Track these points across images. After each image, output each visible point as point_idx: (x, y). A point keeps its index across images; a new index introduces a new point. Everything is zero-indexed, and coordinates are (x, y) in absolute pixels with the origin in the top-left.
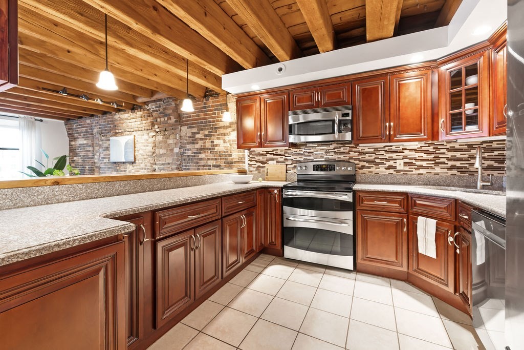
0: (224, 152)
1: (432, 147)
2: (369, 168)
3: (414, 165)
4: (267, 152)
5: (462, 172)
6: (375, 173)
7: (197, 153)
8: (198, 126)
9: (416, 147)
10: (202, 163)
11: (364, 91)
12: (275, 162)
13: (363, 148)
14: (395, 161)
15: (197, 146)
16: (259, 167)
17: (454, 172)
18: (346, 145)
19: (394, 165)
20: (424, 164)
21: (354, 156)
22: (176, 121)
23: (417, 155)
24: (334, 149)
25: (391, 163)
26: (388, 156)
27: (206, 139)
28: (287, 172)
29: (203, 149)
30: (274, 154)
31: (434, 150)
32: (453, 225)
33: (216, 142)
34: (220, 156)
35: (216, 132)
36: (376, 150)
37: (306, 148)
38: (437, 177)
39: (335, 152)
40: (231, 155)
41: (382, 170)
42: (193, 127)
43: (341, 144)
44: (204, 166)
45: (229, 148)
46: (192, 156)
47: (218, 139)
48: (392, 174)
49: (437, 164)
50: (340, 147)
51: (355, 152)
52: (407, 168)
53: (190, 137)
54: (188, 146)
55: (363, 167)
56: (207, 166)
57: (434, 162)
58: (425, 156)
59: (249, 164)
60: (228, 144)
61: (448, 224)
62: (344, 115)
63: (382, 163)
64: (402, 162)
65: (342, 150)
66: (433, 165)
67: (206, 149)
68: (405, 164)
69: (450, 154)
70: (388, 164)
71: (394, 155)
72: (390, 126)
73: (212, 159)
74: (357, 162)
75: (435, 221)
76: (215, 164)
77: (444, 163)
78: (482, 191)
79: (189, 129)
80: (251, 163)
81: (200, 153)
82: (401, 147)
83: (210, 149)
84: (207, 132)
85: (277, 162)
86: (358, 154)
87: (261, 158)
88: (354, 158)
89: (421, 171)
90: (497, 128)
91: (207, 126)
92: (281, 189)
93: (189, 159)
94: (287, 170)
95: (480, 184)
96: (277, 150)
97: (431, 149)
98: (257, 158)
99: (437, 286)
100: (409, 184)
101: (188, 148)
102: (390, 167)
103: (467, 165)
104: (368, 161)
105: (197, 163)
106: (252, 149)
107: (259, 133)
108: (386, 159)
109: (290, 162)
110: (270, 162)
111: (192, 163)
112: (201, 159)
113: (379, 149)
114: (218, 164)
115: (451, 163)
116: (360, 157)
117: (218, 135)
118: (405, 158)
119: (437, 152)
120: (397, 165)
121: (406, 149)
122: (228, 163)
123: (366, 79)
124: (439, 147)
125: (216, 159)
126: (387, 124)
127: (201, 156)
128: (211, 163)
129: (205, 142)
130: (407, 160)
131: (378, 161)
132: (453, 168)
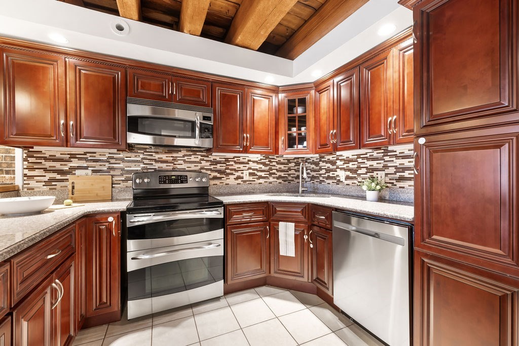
1: (267, 160)
2: (220, 178)
3: (256, 175)
4: (73, 156)
5: (285, 181)
6: (226, 184)
9: (257, 160)
11: (224, 96)
12: (89, 172)
13: (215, 157)
14: (242, 172)
16: (52, 180)
17: (280, 181)
18: (198, 153)
19: (241, 175)
20: (263, 174)
21: (206, 166)
23: (258, 166)
24: (184, 156)
25: (239, 174)
26: (236, 166)
28: (112, 187)
30: (86, 160)
31: (269, 163)
32: (307, 225)
36: (227, 160)
37: (145, 153)
38: (271, 185)
39: (184, 161)
41: (231, 180)
43: (192, 151)
48: (240, 184)
49: (271, 174)
50: (190, 155)
51: (207, 161)
52: (251, 178)
55: (215, 178)
57: (268, 173)
58: (263, 168)
61: (304, 225)
62: (205, 118)
63: (232, 174)
64: (247, 172)
65: (193, 158)
66: (268, 176)
68: (250, 174)
69: (278, 166)
70: (237, 174)
71: (241, 166)
72: (247, 137)
74: (209, 172)
75: (293, 224)
77: (274, 174)
78: (303, 195)
80: (30, 173)
82: (247, 159)
85: (94, 171)
86: (210, 163)
87: (57, 165)
88: (205, 168)
89: (262, 181)
90: (319, 148)
92: (122, 215)
94: (112, 184)
95: (301, 189)
96: (95, 153)
97: (267, 161)
98: (48, 164)
99: (295, 280)
100: (253, 193)
102: (238, 178)
103: (287, 175)
104: (219, 172)
106: (36, 148)
107: (62, 122)
108: (235, 170)
109: (118, 172)
110: (78, 172)
113: (229, 160)
115: (279, 174)
116: (212, 167)
118: (250, 168)
119: (271, 164)
120: (244, 175)
121: (250, 161)
123: (225, 84)
124: (272, 160)
126: (245, 135)
130: (251, 171)
131: (228, 171)
132: (280, 177)
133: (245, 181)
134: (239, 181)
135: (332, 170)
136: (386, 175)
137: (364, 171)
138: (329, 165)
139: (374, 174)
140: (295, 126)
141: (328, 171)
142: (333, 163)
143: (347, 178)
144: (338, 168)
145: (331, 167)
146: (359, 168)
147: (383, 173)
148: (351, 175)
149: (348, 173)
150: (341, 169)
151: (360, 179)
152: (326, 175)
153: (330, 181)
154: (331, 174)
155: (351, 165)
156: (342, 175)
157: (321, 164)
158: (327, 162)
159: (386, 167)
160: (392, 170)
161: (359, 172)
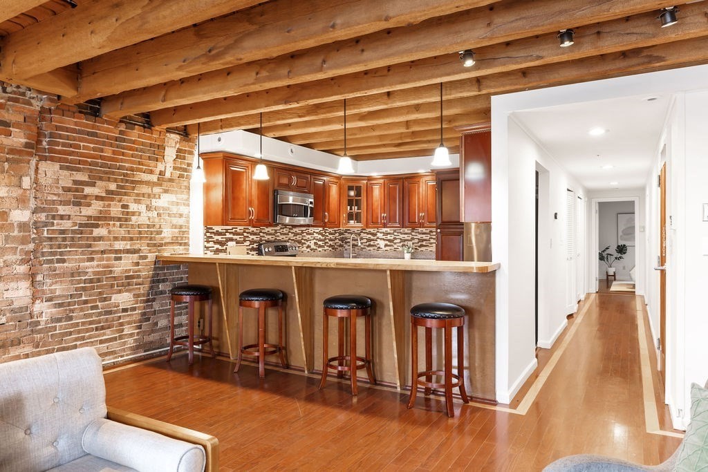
0: (148, 226)
4: (227, 231)
7: (86, 225)
8: (91, 171)
10: (101, 246)
15: (87, 211)
22: (27, 145)
26: (307, 237)
27: (112, 200)
29: (102, 218)
33: (133, 207)
34: (140, 233)
35: (133, 188)
40: (159, 233)
42: (78, 170)
44: (103, 252)
45: (157, 220)
46: (74, 232)
47: (138, 202)
49: (325, 243)
52: (315, 247)
53: (68, 190)
54: (62, 210)
56: (111, 252)
58: (322, 238)
59: (205, 247)
60: (155, 213)
63: (305, 244)
67: (113, 219)
68: (315, 244)
71: (310, 237)
73: (124, 239)
76: (128, 247)
79: (66, 173)
81: (97, 226)
82: (313, 230)
83: (119, 219)
84: (113, 187)
87: (219, 238)
89: (320, 249)
91: (113, 173)
93: (64, 239)
97: (323, 232)
101: (61, 212)
102: (308, 247)
103: (334, 244)
105: (90, 246)
108: (307, 240)
111: (71, 246)
112: (100, 238)
113: (304, 231)
114: (136, 247)
117: (138, 195)
119: (325, 235)
121: (315, 233)
122: (155, 245)
125: (131, 239)
127: (97, 232)
128: (119, 245)
129: (109, 206)
130: (315, 241)
132: (330, 246)
133: (311, 250)
134: (309, 250)
135: (373, 240)
136: (413, 243)
137: (399, 241)
138: (370, 236)
139: (406, 243)
140: (352, 220)
141: (369, 240)
142: (374, 235)
143: (386, 245)
144: (378, 238)
145: (372, 237)
146: (395, 239)
147: (411, 243)
148: (389, 244)
149: (387, 242)
150: (381, 239)
151: (396, 246)
152: (368, 243)
153: (371, 248)
154: (372, 243)
155: (389, 237)
156: (382, 244)
157: (362, 235)
158: (368, 234)
159: (413, 239)
160: (416, 241)
161: (395, 241)
